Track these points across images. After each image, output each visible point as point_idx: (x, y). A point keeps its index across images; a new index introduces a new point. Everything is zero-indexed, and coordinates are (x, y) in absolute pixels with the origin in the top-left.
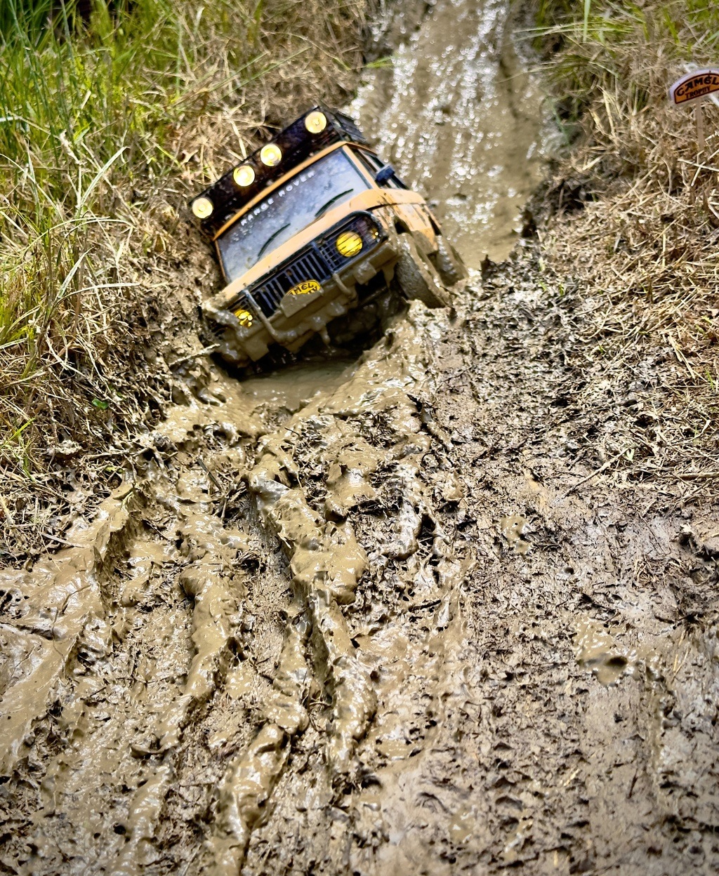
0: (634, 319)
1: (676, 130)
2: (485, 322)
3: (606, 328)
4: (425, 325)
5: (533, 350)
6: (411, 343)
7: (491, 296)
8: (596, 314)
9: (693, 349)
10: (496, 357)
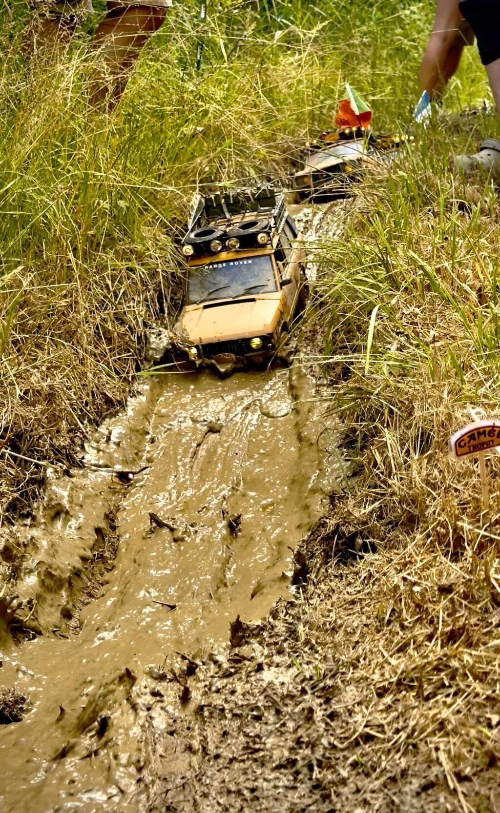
0: (401, 720)
1: (459, 482)
2: (223, 710)
3: (367, 730)
4: (149, 709)
5: (276, 753)
6: (127, 735)
7: (236, 672)
8: (357, 709)
9: (468, 771)
10: (231, 761)
